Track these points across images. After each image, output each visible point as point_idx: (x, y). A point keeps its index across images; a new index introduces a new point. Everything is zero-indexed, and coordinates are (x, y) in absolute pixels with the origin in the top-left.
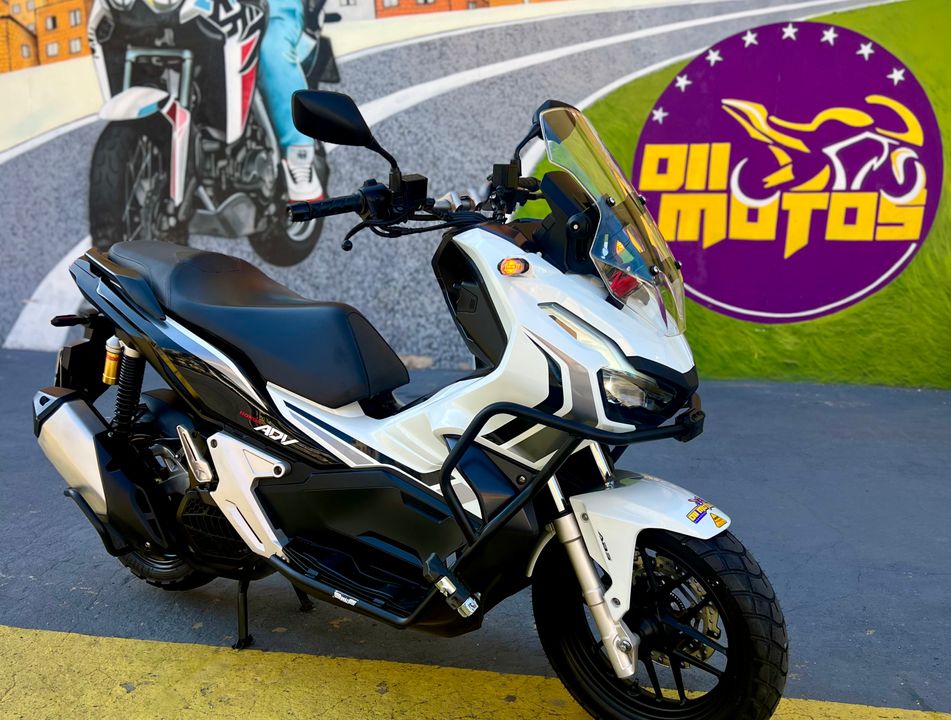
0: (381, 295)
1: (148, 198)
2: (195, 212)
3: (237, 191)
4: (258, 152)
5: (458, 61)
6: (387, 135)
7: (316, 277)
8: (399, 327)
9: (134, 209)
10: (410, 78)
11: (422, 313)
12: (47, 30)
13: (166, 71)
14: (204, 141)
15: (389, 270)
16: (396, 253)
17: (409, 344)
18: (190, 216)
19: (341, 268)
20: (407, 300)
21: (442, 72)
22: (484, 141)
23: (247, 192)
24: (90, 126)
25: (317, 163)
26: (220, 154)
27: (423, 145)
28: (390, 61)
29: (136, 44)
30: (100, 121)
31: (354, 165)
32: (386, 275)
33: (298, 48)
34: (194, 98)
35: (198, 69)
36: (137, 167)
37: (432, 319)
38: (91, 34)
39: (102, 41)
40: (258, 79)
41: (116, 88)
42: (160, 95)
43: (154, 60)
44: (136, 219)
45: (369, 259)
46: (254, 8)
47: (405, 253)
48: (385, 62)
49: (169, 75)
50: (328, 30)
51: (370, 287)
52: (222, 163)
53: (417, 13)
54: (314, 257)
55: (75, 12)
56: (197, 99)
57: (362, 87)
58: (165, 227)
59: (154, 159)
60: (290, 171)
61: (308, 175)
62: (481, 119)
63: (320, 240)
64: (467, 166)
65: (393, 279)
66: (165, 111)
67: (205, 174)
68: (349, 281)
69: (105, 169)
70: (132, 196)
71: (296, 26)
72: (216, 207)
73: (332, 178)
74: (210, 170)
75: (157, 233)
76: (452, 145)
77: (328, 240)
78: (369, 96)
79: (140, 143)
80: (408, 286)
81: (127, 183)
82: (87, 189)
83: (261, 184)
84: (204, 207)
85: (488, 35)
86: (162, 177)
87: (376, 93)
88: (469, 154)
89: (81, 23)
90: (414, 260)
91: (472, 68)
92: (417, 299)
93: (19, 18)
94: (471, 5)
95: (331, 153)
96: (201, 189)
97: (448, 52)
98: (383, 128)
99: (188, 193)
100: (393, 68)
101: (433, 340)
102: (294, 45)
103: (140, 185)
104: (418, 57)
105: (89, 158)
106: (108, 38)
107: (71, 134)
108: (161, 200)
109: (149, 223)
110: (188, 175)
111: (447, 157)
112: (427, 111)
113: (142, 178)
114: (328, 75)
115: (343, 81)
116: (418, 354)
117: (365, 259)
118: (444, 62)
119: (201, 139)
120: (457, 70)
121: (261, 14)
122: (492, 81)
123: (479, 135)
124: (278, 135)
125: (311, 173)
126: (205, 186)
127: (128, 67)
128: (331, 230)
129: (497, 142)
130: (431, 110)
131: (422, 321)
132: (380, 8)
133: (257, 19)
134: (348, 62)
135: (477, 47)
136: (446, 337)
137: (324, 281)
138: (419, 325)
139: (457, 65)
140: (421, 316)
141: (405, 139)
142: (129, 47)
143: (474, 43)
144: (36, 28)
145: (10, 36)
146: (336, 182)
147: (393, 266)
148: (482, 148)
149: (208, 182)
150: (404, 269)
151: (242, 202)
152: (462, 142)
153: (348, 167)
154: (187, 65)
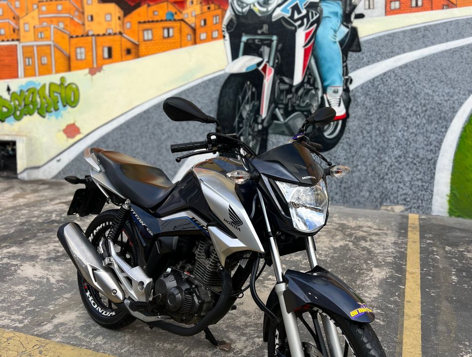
0: (377, 169)
1: (248, 114)
2: (272, 122)
3: (297, 111)
4: (311, 90)
5: (434, 39)
6: (387, 80)
7: (338, 158)
8: (387, 188)
9: (240, 120)
10: (404, 49)
11: (401, 181)
12: (201, 26)
13: (262, 47)
14: (281, 84)
15: (382, 156)
16: (388, 146)
17: (392, 198)
18: (270, 124)
19: (354, 154)
20: (393, 173)
21: (424, 45)
22: (447, 84)
23: (303, 112)
24: (220, 76)
25: (344, 96)
26: (289, 91)
27: (409, 86)
28: (392, 40)
29: (247, 33)
30: (225, 74)
31: (365, 97)
32: (380, 158)
33: (338, 33)
34: (277, 61)
35: (280, 46)
36: (243, 98)
37: (408, 184)
38: (224, 28)
39: (229, 31)
40: (313, 50)
41: (235, 56)
42: (259, 60)
43: (256, 41)
44: (241, 125)
45: (371, 149)
46: (314, 12)
47: (393, 146)
48: (389, 40)
49: (264, 49)
50: (356, 23)
51: (370, 165)
52: (289, 96)
53: (411, 12)
54: (338, 147)
55: (216, 16)
56: (278, 62)
57: (374, 54)
58: (256, 129)
59: (253, 93)
60: (328, 100)
61: (338, 102)
62: (445, 71)
63: (342, 138)
64: (436, 98)
65: (384, 161)
66: (260, 68)
67: (280, 102)
68: (357, 161)
69: (226, 99)
70: (239, 113)
71: (338, 22)
72: (284, 120)
73: (352, 105)
74: (283, 100)
75: (251, 133)
76: (427, 86)
77: (347, 138)
78: (378, 59)
79: (246, 85)
80: (394, 164)
81: (237, 106)
82: (216, 109)
83: (311, 107)
84: (278, 119)
85: (455, 24)
86: (256, 103)
87: (382, 57)
88: (437, 91)
89: (219, 23)
90: (398, 151)
91: (443, 42)
92: (398, 172)
93: (187, 20)
94: (445, 7)
95: (352, 90)
96: (277, 110)
97: (429, 34)
98: (385, 77)
99: (269, 113)
100: (394, 43)
101: (407, 196)
102: (335, 31)
103: (244, 108)
104: (409, 37)
105: (218, 93)
106: (232, 30)
107: (210, 80)
108: (255, 115)
109: (248, 127)
110: (271, 102)
111: (423, 92)
112: (413, 67)
113: (245, 104)
114: (354, 48)
115: (363, 51)
116: (397, 203)
117: (368, 149)
118: (425, 40)
119: (279, 83)
120: (433, 44)
121: (318, 15)
122: (455, 50)
123: (445, 80)
124: (323, 81)
125: (340, 102)
126: (279, 108)
127: (242, 45)
128: (349, 133)
129: (456, 85)
130: (415, 66)
131: (401, 185)
132: (388, 10)
133: (315, 18)
134: (367, 40)
135: (447, 31)
136: (415, 195)
137: (343, 161)
138: (399, 187)
139: (434, 41)
140: (400, 182)
141: (398, 82)
142: (244, 34)
143: (446, 28)
144: (195, 26)
145: (182, 30)
146: (354, 106)
147: (385, 154)
148: (446, 88)
149: (281, 106)
150: (392, 155)
151: (299, 117)
152: (434, 84)
153: (362, 98)
154: (274, 43)
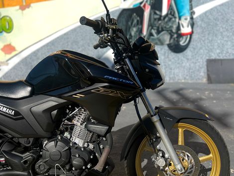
1: (135, 33)
2: (150, 38)
3: (164, 31)
4: (172, 18)
7: (188, 56)
9: (130, 37)
14: (154, 15)
16: (213, 48)
23: (168, 31)
26: (159, 19)
27: (224, 16)
30: (120, 9)
31: (202, 22)
36: (132, 24)
52: (160, 22)
54: (188, 50)
56: (153, 2)
59: (138, 21)
60: (182, 24)
63: (190, 45)
66: (142, 5)
67: (154, 25)
70: (130, 33)
72: (157, 36)
79: (133, 16)
81: (128, 29)
83: (172, 28)
84: (153, 36)
86: (140, 27)
95: (195, 18)
99: (148, 32)
108: (139, 33)
110: (149, 26)
113: (133, 27)
117: (204, 50)
124: (179, 13)
125: (188, 25)
126: (154, 29)
128: (194, 42)
130: (227, 5)
146: (196, 27)
147: (212, 52)
149: (155, 28)
150: (215, 53)
151: (166, 34)
